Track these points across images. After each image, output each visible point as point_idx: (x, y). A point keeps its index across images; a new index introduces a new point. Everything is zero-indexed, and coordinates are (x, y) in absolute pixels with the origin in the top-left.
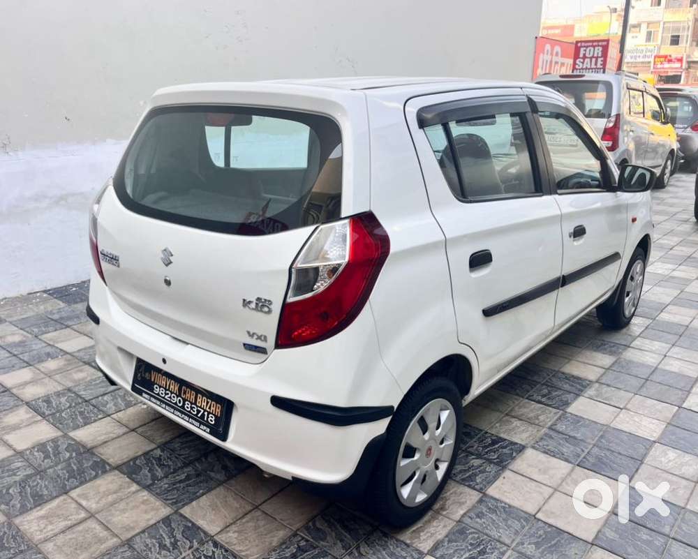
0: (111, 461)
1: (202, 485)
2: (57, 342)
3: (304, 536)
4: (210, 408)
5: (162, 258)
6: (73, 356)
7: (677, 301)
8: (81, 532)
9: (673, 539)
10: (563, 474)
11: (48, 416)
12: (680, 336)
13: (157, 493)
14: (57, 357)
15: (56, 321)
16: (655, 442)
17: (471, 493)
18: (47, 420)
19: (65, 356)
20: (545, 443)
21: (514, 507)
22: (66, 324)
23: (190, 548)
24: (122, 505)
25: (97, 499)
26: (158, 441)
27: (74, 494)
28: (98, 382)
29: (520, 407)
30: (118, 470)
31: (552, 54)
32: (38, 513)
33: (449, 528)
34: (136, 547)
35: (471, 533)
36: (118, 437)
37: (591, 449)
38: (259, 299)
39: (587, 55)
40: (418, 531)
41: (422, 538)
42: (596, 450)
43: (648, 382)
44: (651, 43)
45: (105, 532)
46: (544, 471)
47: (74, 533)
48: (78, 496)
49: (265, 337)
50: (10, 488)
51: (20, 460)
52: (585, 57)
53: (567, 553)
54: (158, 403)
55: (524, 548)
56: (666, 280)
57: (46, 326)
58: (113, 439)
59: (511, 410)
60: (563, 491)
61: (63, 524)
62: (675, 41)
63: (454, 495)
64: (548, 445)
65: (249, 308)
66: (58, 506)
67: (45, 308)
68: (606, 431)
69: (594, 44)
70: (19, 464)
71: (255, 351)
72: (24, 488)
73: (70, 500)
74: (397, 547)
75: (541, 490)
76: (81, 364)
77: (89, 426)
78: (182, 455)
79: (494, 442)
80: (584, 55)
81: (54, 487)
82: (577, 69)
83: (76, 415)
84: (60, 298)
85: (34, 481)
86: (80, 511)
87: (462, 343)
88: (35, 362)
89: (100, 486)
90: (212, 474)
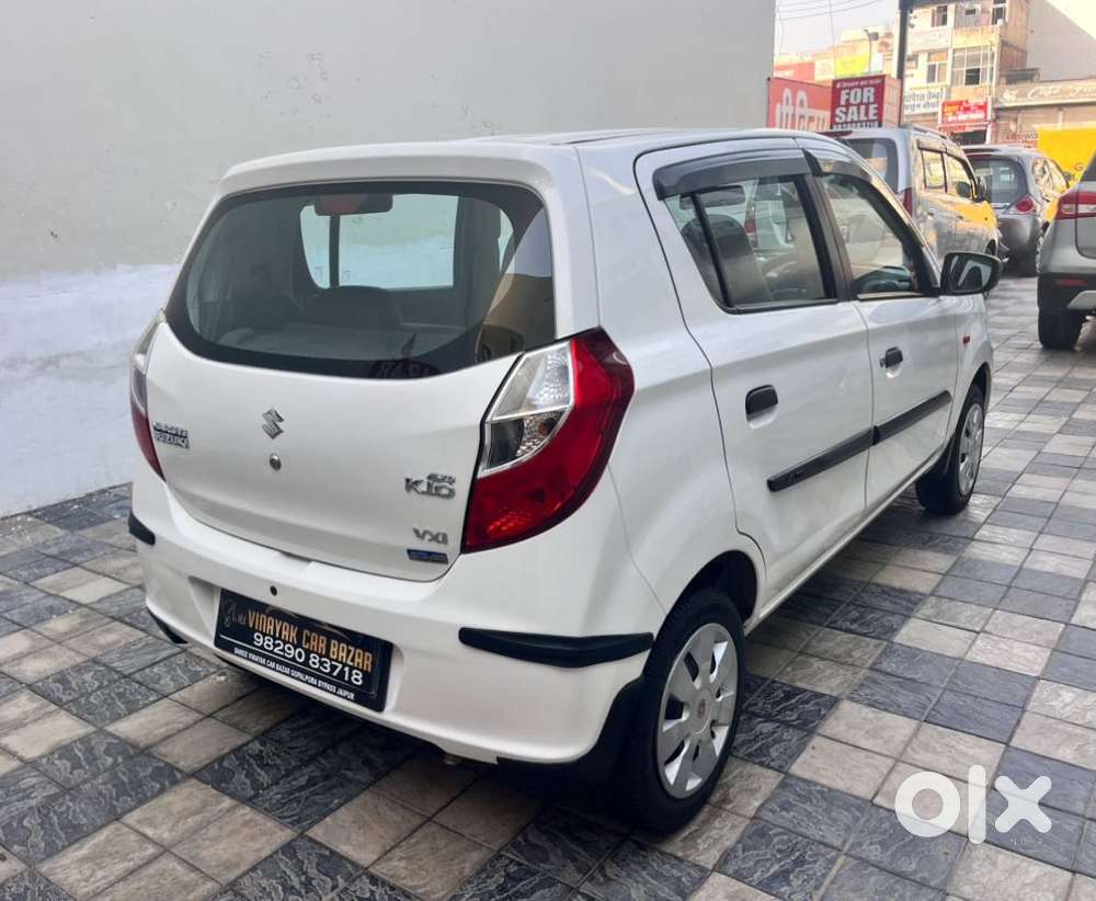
0: (182, 764)
1: (335, 791)
2: (63, 590)
3: (512, 857)
4: (353, 660)
5: (264, 426)
6: (92, 609)
7: (1034, 468)
8: (151, 876)
9: (1091, 819)
10: (905, 736)
11: (66, 703)
12: (1050, 518)
13: (265, 809)
14: (66, 612)
15: (54, 557)
16: (1038, 678)
17: (766, 775)
18: (67, 710)
19: (79, 610)
20: (868, 691)
21: (837, 791)
22: (72, 560)
23: (333, 888)
24: (213, 831)
25: (170, 824)
26: (253, 730)
27: (132, 818)
28: (139, 646)
29: (820, 640)
30: (196, 778)
31: (794, 104)
32: (76, 854)
33: (741, 829)
34: (246, 892)
35: (776, 835)
36: (187, 728)
37: (941, 696)
38: (432, 477)
39: (852, 101)
40: (693, 837)
41: (701, 847)
42: (948, 697)
43: (1012, 590)
44: (936, 84)
45: (192, 874)
46: (873, 734)
47: (140, 879)
48: (139, 822)
49: (445, 536)
50: (23, 819)
51: (33, 774)
52: (848, 104)
53: (932, 853)
54: (263, 661)
55: (864, 851)
56: (1010, 438)
57: (40, 566)
58: (179, 731)
59: (807, 646)
60: (910, 761)
61: (120, 867)
62: (973, 77)
63: (738, 779)
64: (872, 695)
65: (417, 491)
66: (108, 841)
67: (33, 540)
68: (959, 668)
69: (862, 83)
70: (34, 781)
71: (427, 560)
72: (46, 816)
73: (126, 829)
74: (664, 864)
75: (876, 763)
76: (107, 620)
77: (135, 715)
78: (296, 748)
79: (788, 696)
80: (848, 100)
81: (96, 811)
82: (837, 124)
83: (113, 699)
84: (55, 522)
85: (61, 805)
86: (146, 845)
87: (741, 533)
88: (31, 623)
89: (170, 803)
90: (350, 774)
